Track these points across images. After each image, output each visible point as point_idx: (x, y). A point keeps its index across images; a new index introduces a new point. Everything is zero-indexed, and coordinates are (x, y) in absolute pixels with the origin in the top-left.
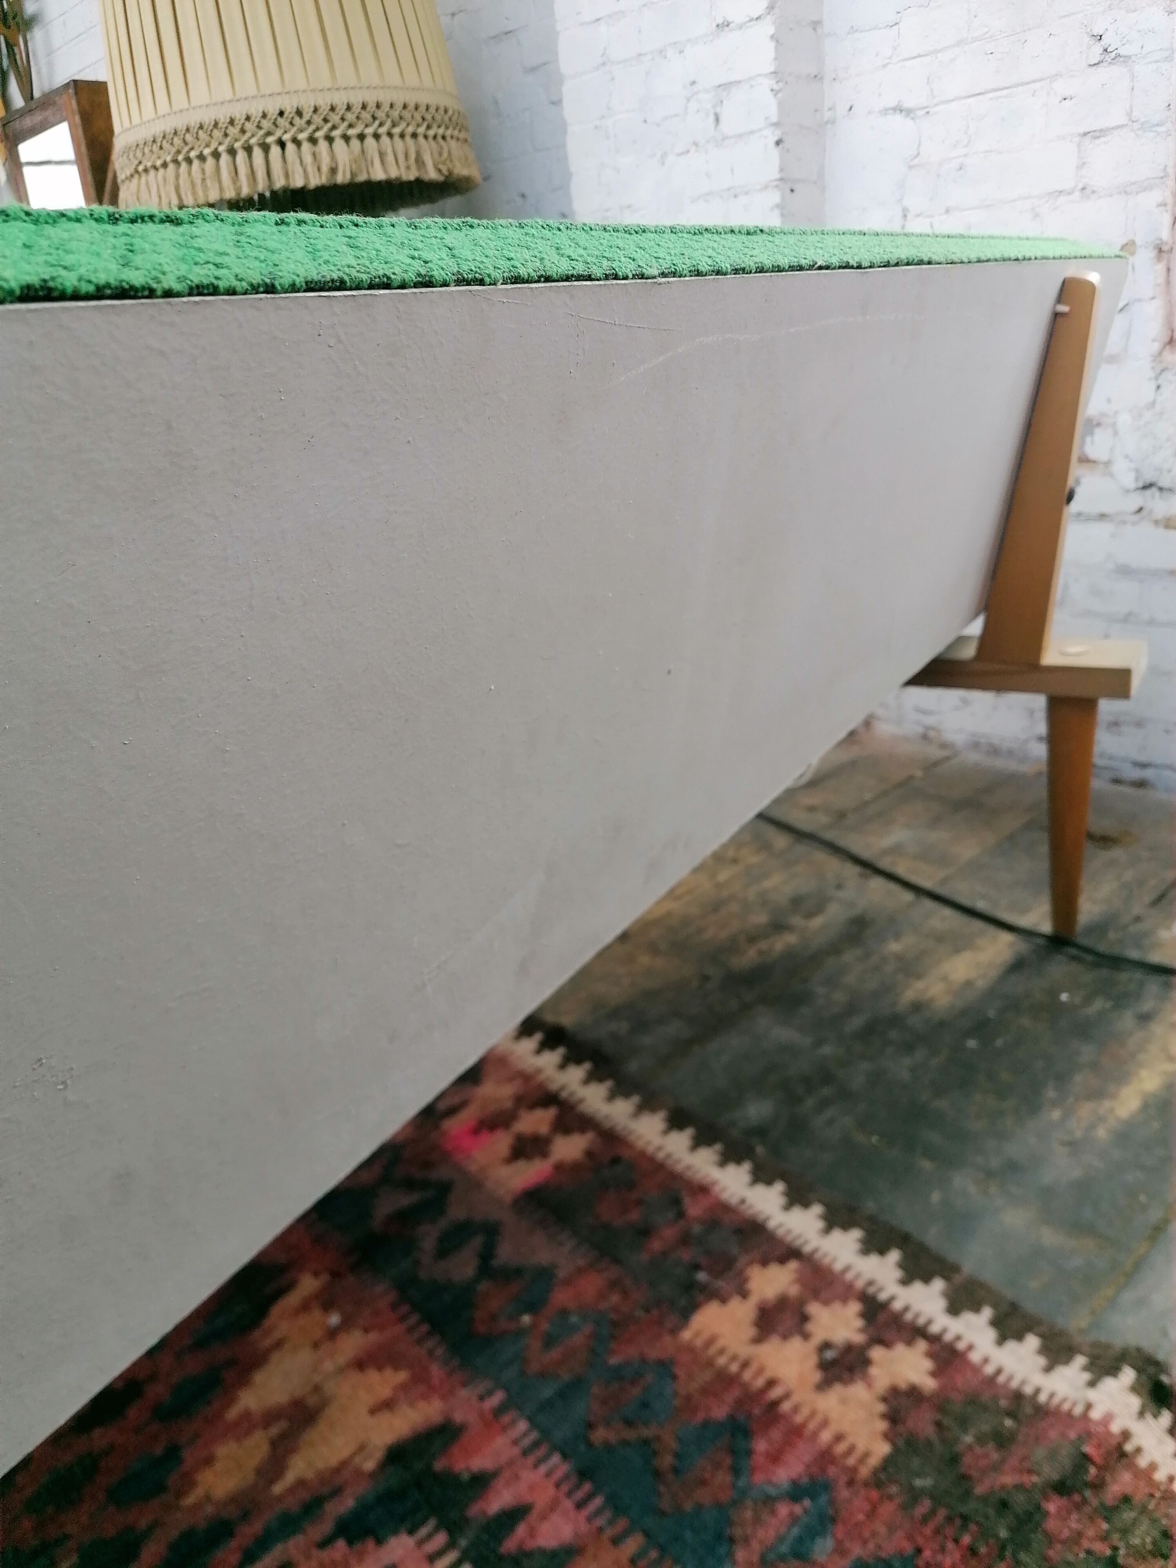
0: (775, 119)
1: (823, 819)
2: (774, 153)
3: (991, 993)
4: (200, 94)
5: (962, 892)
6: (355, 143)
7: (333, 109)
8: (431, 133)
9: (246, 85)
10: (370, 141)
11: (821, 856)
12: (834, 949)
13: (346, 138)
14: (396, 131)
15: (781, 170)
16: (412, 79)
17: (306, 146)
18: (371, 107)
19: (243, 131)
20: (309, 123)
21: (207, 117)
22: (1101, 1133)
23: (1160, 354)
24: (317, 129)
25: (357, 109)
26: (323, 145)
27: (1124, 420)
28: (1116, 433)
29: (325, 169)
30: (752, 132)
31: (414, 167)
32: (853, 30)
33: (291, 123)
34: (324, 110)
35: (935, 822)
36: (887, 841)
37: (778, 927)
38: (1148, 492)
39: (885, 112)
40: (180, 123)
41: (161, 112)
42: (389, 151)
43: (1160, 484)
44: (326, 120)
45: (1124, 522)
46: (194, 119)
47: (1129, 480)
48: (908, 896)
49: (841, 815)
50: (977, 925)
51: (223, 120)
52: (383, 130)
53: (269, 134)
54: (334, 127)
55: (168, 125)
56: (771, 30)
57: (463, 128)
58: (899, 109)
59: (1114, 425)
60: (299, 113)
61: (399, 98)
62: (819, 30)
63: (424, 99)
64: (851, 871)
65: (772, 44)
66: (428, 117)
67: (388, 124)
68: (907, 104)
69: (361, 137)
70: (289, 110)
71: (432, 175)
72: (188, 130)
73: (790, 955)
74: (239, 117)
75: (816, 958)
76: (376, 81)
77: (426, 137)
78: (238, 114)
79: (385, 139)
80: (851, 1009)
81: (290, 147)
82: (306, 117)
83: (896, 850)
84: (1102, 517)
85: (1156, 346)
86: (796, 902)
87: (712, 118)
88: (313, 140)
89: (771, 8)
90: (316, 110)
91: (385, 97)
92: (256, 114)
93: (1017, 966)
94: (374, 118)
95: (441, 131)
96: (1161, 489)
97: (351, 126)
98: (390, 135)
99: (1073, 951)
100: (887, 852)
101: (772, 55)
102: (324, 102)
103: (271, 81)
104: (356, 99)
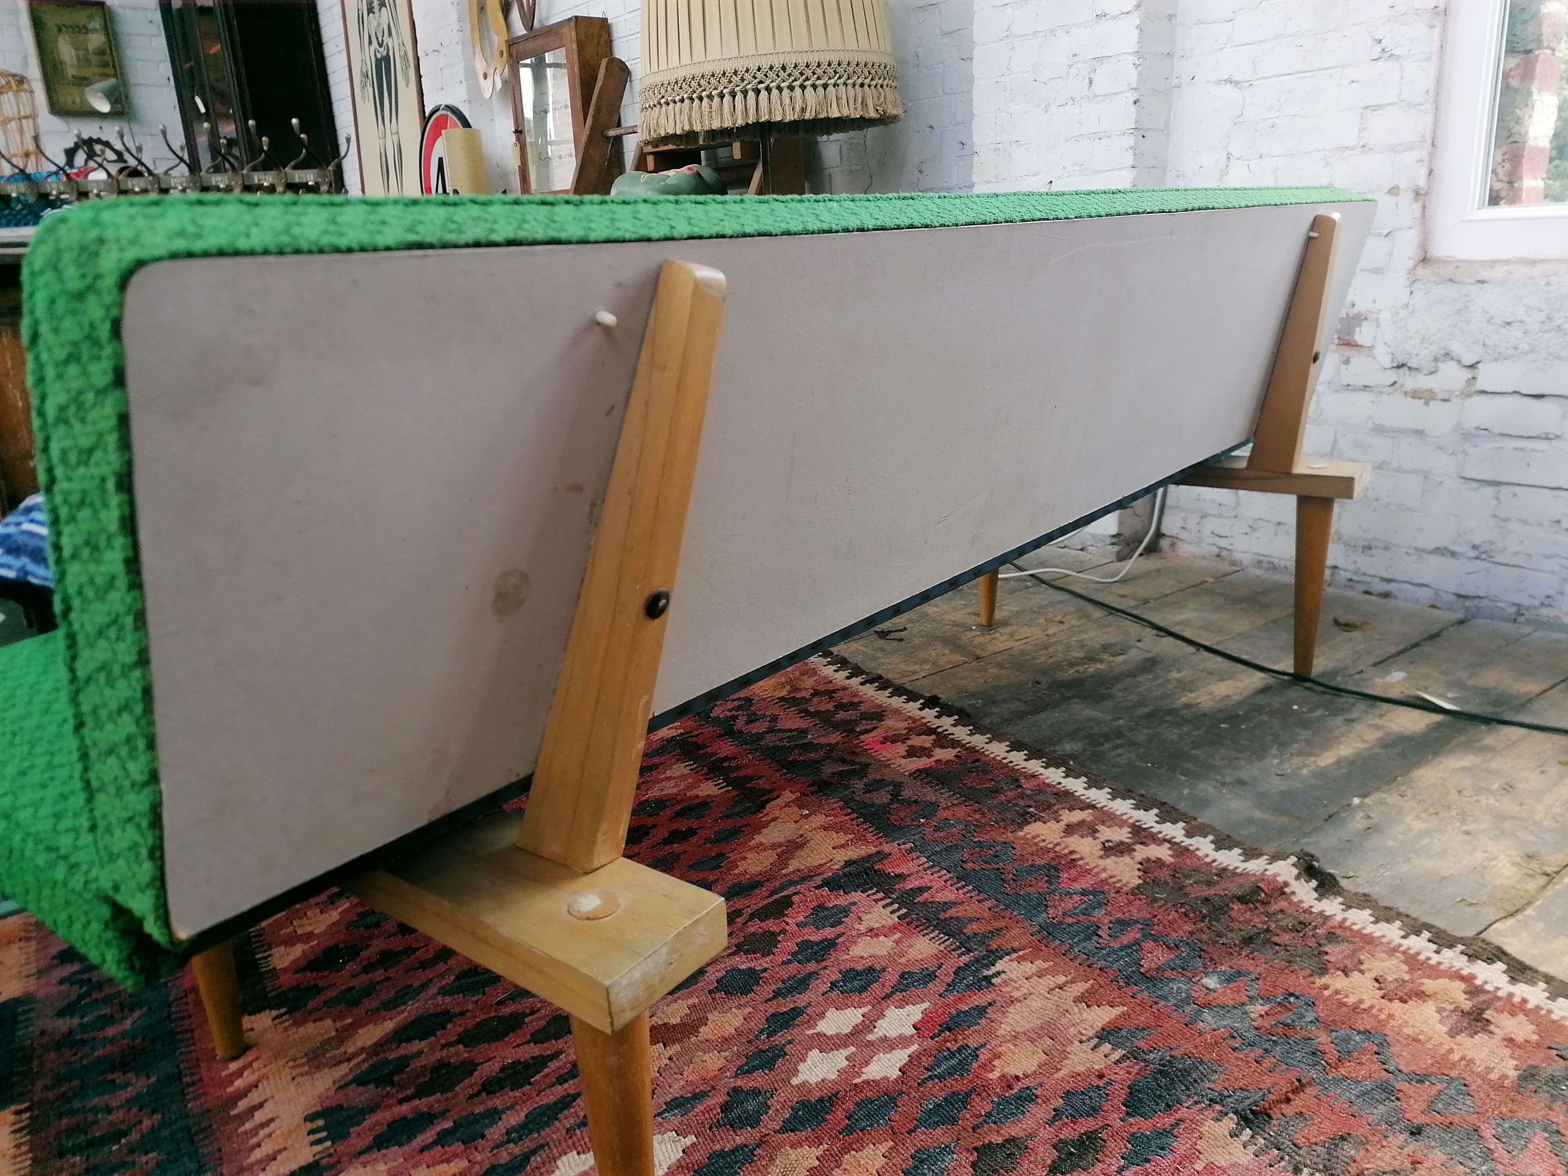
0: (1134, 86)
1: (1132, 603)
2: (1133, 109)
3: (1243, 702)
4: (714, 52)
5: (1232, 649)
6: (820, 90)
7: (807, 66)
8: (874, 83)
9: (748, 47)
10: (831, 88)
11: (1127, 623)
12: (1132, 674)
13: (814, 87)
14: (850, 82)
15: (1137, 122)
16: (864, 44)
17: (786, 92)
18: (835, 65)
19: (743, 80)
20: (790, 75)
21: (718, 69)
22: (1305, 771)
23: (1414, 268)
24: (795, 80)
25: (824, 66)
26: (798, 91)
27: (1385, 316)
28: (1378, 326)
29: (798, 109)
30: (1116, 93)
31: (859, 109)
32: (1199, 22)
33: (778, 76)
34: (802, 66)
35: (1218, 609)
36: (1178, 618)
37: (1091, 659)
38: (1401, 371)
39: (1219, 82)
40: (697, 71)
41: (683, 63)
42: (844, 96)
43: (1409, 365)
44: (802, 74)
45: (1381, 393)
46: (708, 69)
47: (1386, 361)
48: (1191, 649)
49: (1146, 602)
50: (1240, 667)
51: (730, 71)
52: (841, 81)
53: (761, 82)
54: (807, 79)
55: (688, 73)
56: (1137, 22)
57: (894, 78)
58: (1229, 81)
59: (1377, 320)
60: (784, 68)
61: (854, 58)
62: (1173, 21)
63: (871, 58)
64: (1150, 632)
65: (1138, 32)
66: (873, 71)
67: (845, 76)
68: (1236, 78)
69: (825, 86)
70: (777, 66)
71: (872, 114)
72: (703, 76)
73: (1099, 674)
74: (741, 69)
75: (1119, 678)
76: (839, 46)
77: (869, 86)
78: (741, 66)
79: (842, 88)
80: (1140, 704)
81: (775, 92)
82: (788, 71)
83: (1183, 623)
84: (1366, 388)
85: (1411, 263)
86: (1105, 648)
87: (1087, 81)
88: (791, 88)
89: (1138, 6)
90: (796, 66)
91: (845, 58)
92: (753, 68)
93: (1265, 690)
94: (836, 72)
95: (880, 81)
96: (1410, 368)
97: (819, 78)
98: (845, 84)
99: (1308, 684)
100: (1179, 623)
101: (1137, 40)
102: (802, 61)
103: (766, 45)
104: (824, 59)
